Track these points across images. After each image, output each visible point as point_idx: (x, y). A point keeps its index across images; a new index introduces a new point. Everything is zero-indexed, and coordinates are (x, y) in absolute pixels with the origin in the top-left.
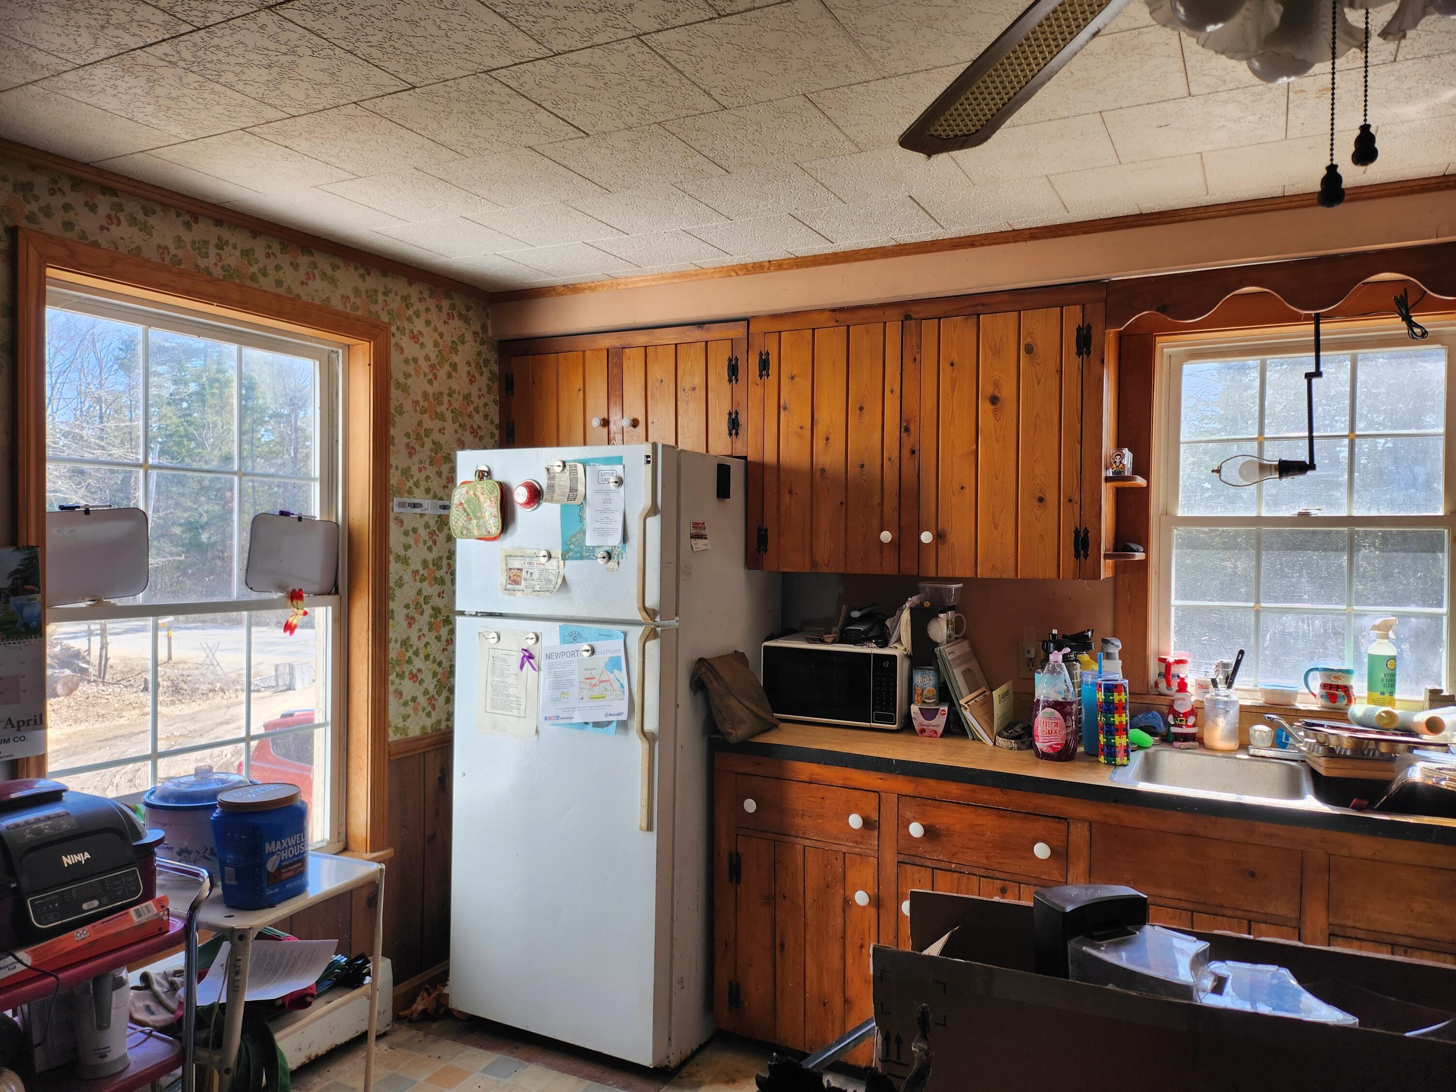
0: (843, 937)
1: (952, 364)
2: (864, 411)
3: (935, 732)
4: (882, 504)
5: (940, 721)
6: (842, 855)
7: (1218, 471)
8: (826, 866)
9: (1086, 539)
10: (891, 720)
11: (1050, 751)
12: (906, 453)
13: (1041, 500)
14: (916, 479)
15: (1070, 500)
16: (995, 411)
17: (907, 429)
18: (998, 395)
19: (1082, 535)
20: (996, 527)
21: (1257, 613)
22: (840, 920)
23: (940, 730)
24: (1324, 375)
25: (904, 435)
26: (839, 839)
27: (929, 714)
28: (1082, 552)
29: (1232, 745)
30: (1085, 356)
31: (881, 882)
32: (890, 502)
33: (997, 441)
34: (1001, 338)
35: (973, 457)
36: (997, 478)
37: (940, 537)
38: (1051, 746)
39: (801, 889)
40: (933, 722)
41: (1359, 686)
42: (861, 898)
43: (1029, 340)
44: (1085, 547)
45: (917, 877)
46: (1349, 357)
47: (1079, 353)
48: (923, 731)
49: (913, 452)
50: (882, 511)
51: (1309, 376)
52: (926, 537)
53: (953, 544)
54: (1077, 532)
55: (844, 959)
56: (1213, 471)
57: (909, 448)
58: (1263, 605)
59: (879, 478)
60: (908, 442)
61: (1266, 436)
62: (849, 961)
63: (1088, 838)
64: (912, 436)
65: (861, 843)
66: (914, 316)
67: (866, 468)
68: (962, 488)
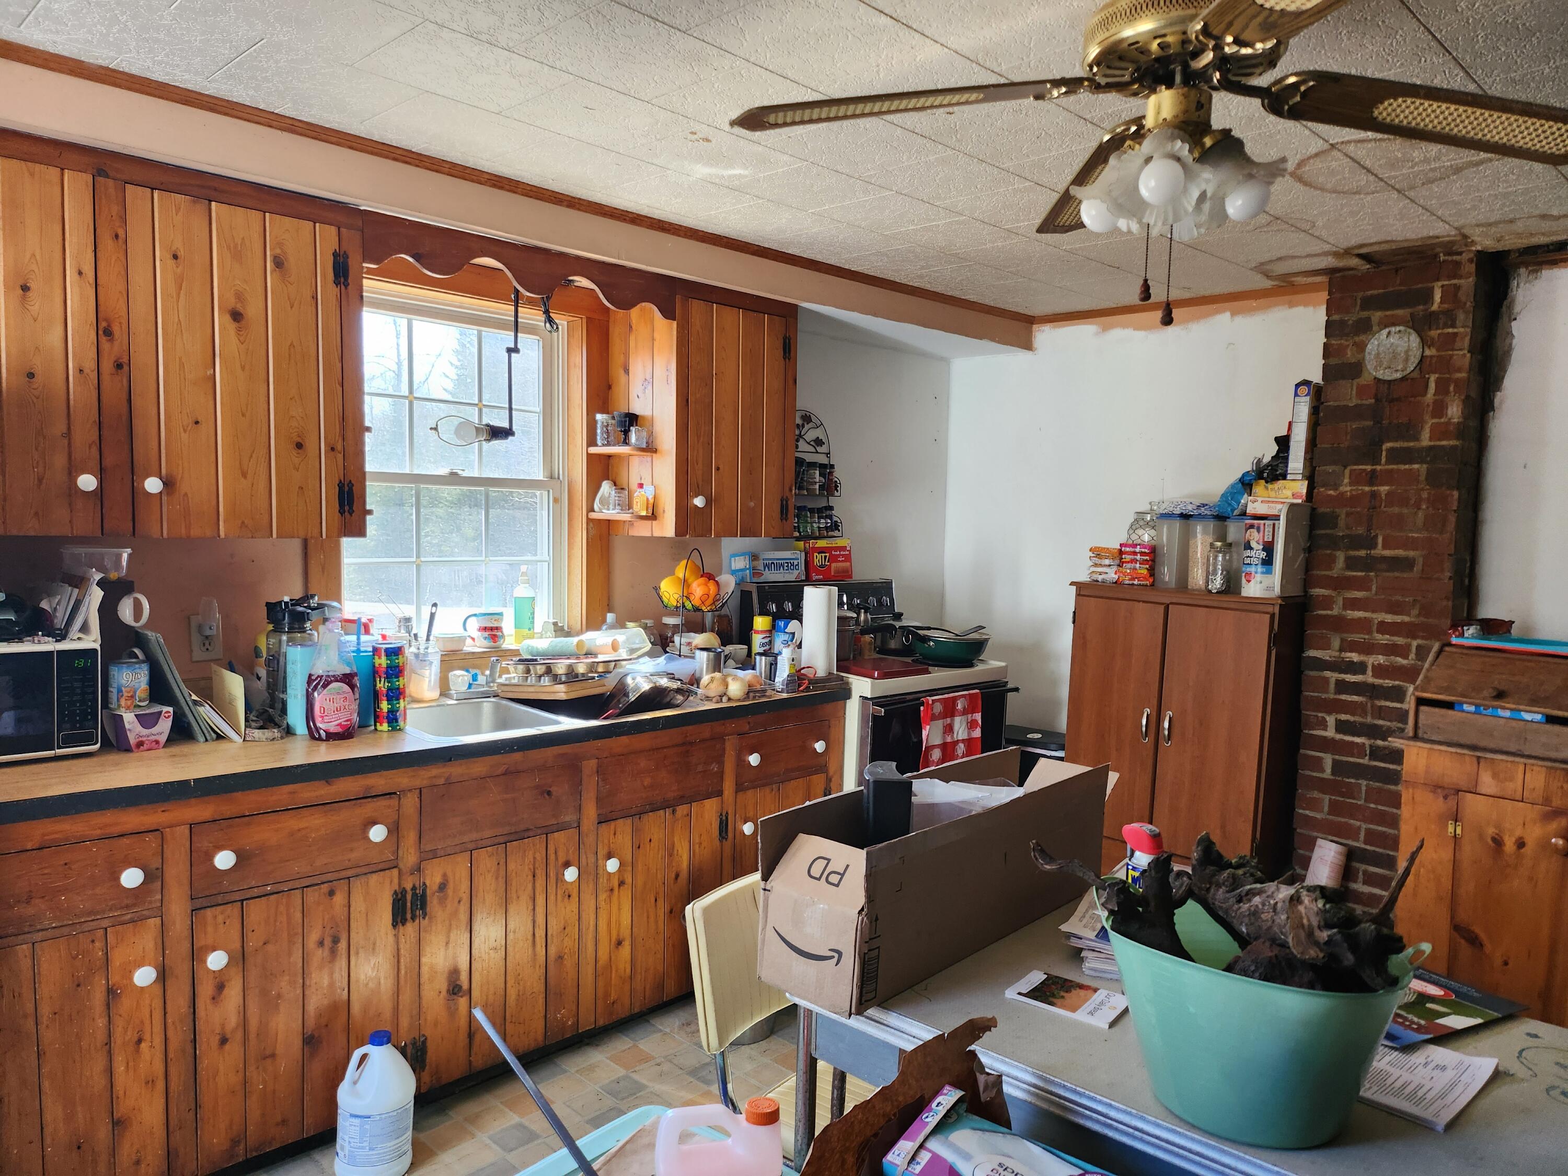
0: (108, 1044)
1: (175, 257)
2: (30, 294)
3: (157, 742)
4: (68, 434)
5: (164, 726)
6: (102, 932)
7: (436, 429)
8: (75, 958)
9: (351, 493)
10: (90, 740)
11: (339, 730)
12: (107, 366)
13: (299, 446)
14: (126, 404)
15: (333, 449)
16: (239, 330)
17: (108, 333)
18: (242, 311)
19: (346, 489)
20: (244, 475)
21: (418, 567)
22: (101, 1022)
23: (163, 738)
24: (521, 352)
25: (103, 339)
26: (98, 913)
27: (147, 721)
28: (347, 508)
29: (435, 694)
30: (343, 287)
31: (167, 944)
32: (85, 434)
33: (243, 368)
34: (243, 239)
35: (211, 384)
36: (243, 415)
37: (168, 484)
38: (340, 725)
39: (30, 1007)
40: (155, 730)
41: (508, 626)
42: (144, 976)
43: (278, 251)
44: (351, 504)
45: (220, 919)
46: (476, 332)
47: (337, 283)
48: (140, 744)
49: (119, 366)
50: (69, 444)
51: (510, 351)
52: (153, 485)
53: (186, 494)
54: (341, 486)
55: (110, 1071)
56: (431, 429)
57: (113, 359)
58: (423, 559)
59: (64, 397)
60: (111, 351)
61: (415, 395)
62: (120, 1068)
63: (418, 806)
64: (117, 343)
65: (134, 905)
66: (111, 174)
67: (39, 379)
68: (197, 423)
